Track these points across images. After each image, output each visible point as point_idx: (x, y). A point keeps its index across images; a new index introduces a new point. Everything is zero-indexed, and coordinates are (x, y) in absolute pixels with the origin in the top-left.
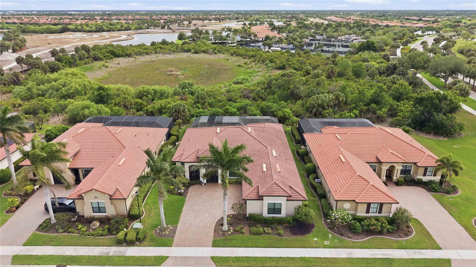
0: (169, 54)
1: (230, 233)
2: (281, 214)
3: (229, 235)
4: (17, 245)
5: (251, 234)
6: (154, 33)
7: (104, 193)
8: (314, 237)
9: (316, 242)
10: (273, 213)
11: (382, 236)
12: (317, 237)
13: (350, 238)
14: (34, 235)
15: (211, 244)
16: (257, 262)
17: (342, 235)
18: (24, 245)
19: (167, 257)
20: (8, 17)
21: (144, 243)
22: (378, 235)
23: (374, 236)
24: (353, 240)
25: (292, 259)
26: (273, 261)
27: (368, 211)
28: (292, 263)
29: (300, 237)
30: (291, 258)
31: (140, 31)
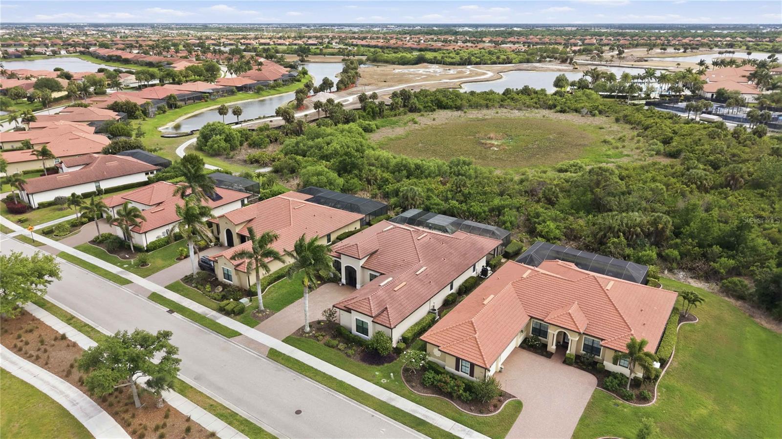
0: (520, 109)
2: (368, 336)
4: (161, 286)
6: (541, 71)
7: (230, 261)
8: (377, 371)
9: (374, 376)
10: (361, 332)
11: (448, 400)
12: (380, 372)
14: (177, 283)
15: (284, 338)
17: (409, 380)
18: (166, 287)
19: (241, 334)
20: (377, 37)
21: (238, 317)
22: (447, 398)
23: (440, 396)
27: (457, 368)
29: (365, 365)
31: (525, 65)
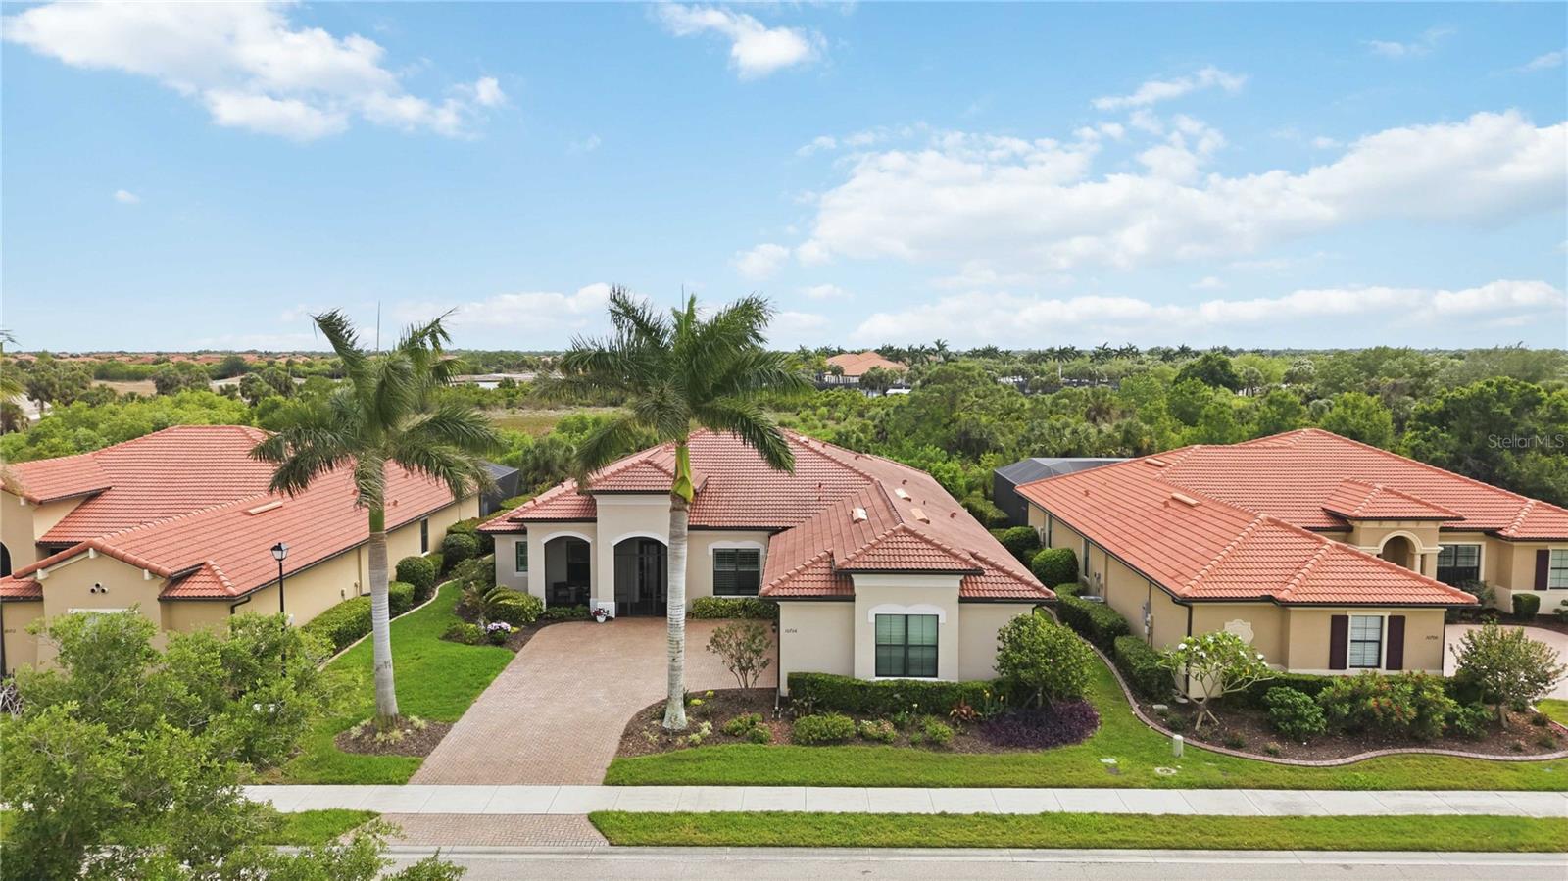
1: (695, 737)
2: (936, 676)
3: (692, 744)
5: (799, 743)
7: (135, 564)
8: (1099, 755)
9: (1113, 769)
10: (902, 673)
11: (1429, 751)
12: (1113, 753)
13: (1274, 753)
15: (601, 774)
16: (820, 829)
17: (1237, 745)
19: (371, 815)
22: (1408, 746)
23: (1390, 751)
24: (1295, 762)
25: (1001, 819)
26: (903, 828)
27: (1337, 660)
28: (1004, 833)
30: (995, 815)
